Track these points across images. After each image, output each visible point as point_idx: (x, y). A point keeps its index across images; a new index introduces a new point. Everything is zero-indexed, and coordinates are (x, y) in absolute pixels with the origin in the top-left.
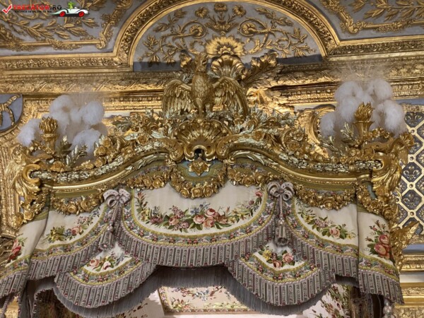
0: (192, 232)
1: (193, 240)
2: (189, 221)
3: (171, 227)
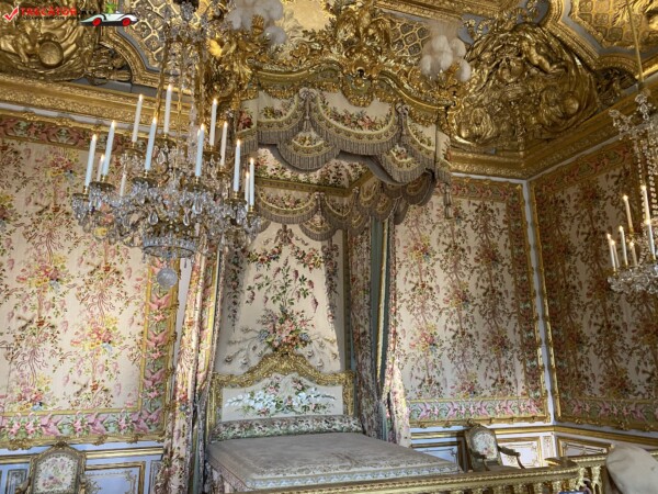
2: (356, 123)
3: (346, 125)
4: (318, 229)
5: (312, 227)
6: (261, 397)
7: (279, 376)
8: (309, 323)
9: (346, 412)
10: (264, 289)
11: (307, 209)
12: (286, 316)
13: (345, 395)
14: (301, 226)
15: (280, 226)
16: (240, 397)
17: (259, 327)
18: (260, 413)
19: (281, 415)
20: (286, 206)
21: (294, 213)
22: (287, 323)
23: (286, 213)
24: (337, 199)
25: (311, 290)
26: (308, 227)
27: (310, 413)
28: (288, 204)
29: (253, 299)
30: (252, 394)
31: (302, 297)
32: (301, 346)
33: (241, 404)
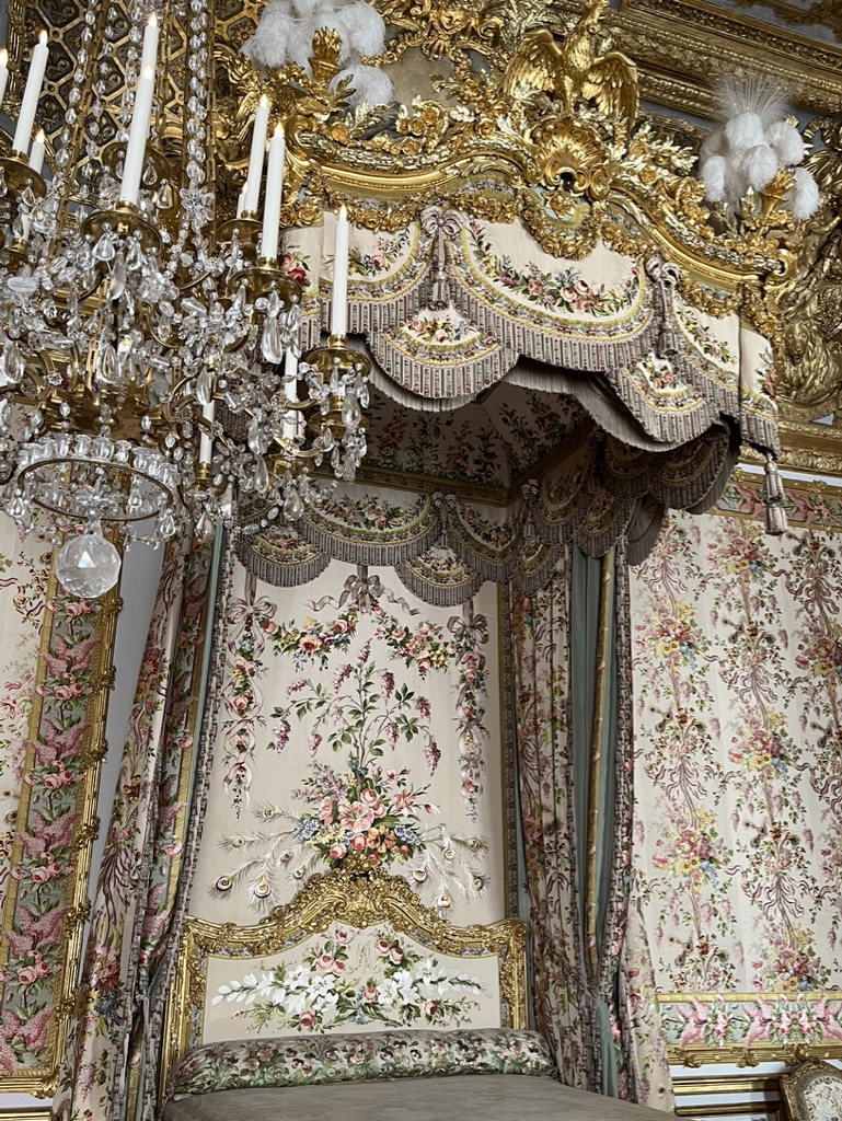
0: (560, 313)
1: (564, 327)
2: (555, 295)
3: (533, 298)
4: (440, 579)
5: (426, 573)
6: (302, 982)
7: (346, 928)
8: (418, 800)
9: (507, 1022)
10: (311, 716)
11: (415, 530)
12: (364, 782)
13: (505, 979)
14: (402, 571)
15: (353, 569)
16: (250, 980)
17: (299, 808)
18: (297, 1021)
19: (350, 1028)
20: (368, 523)
21: (385, 538)
22: (366, 801)
24: (485, 512)
25: (425, 721)
26: (417, 572)
27: (420, 1024)
28: (371, 517)
29: (285, 738)
30: (280, 974)
31: (402, 736)
32: (398, 857)
33: (252, 998)
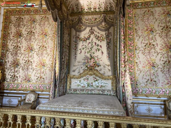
4: (104, 28)
5: (101, 27)
6: (83, 82)
7: (89, 76)
8: (100, 59)
10: (84, 49)
11: (99, 21)
12: (92, 57)
13: (112, 83)
14: (98, 27)
15: (90, 28)
17: (83, 61)
19: (89, 88)
20: (92, 21)
21: (95, 23)
22: (92, 60)
23: (92, 23)
24: (111, 16)
25: (101, 49)
26: (100, 27)
28: (93, 20)
29: (81, 52)
30: (80, 81)
31: (97, 51)
32: (97, 67)
